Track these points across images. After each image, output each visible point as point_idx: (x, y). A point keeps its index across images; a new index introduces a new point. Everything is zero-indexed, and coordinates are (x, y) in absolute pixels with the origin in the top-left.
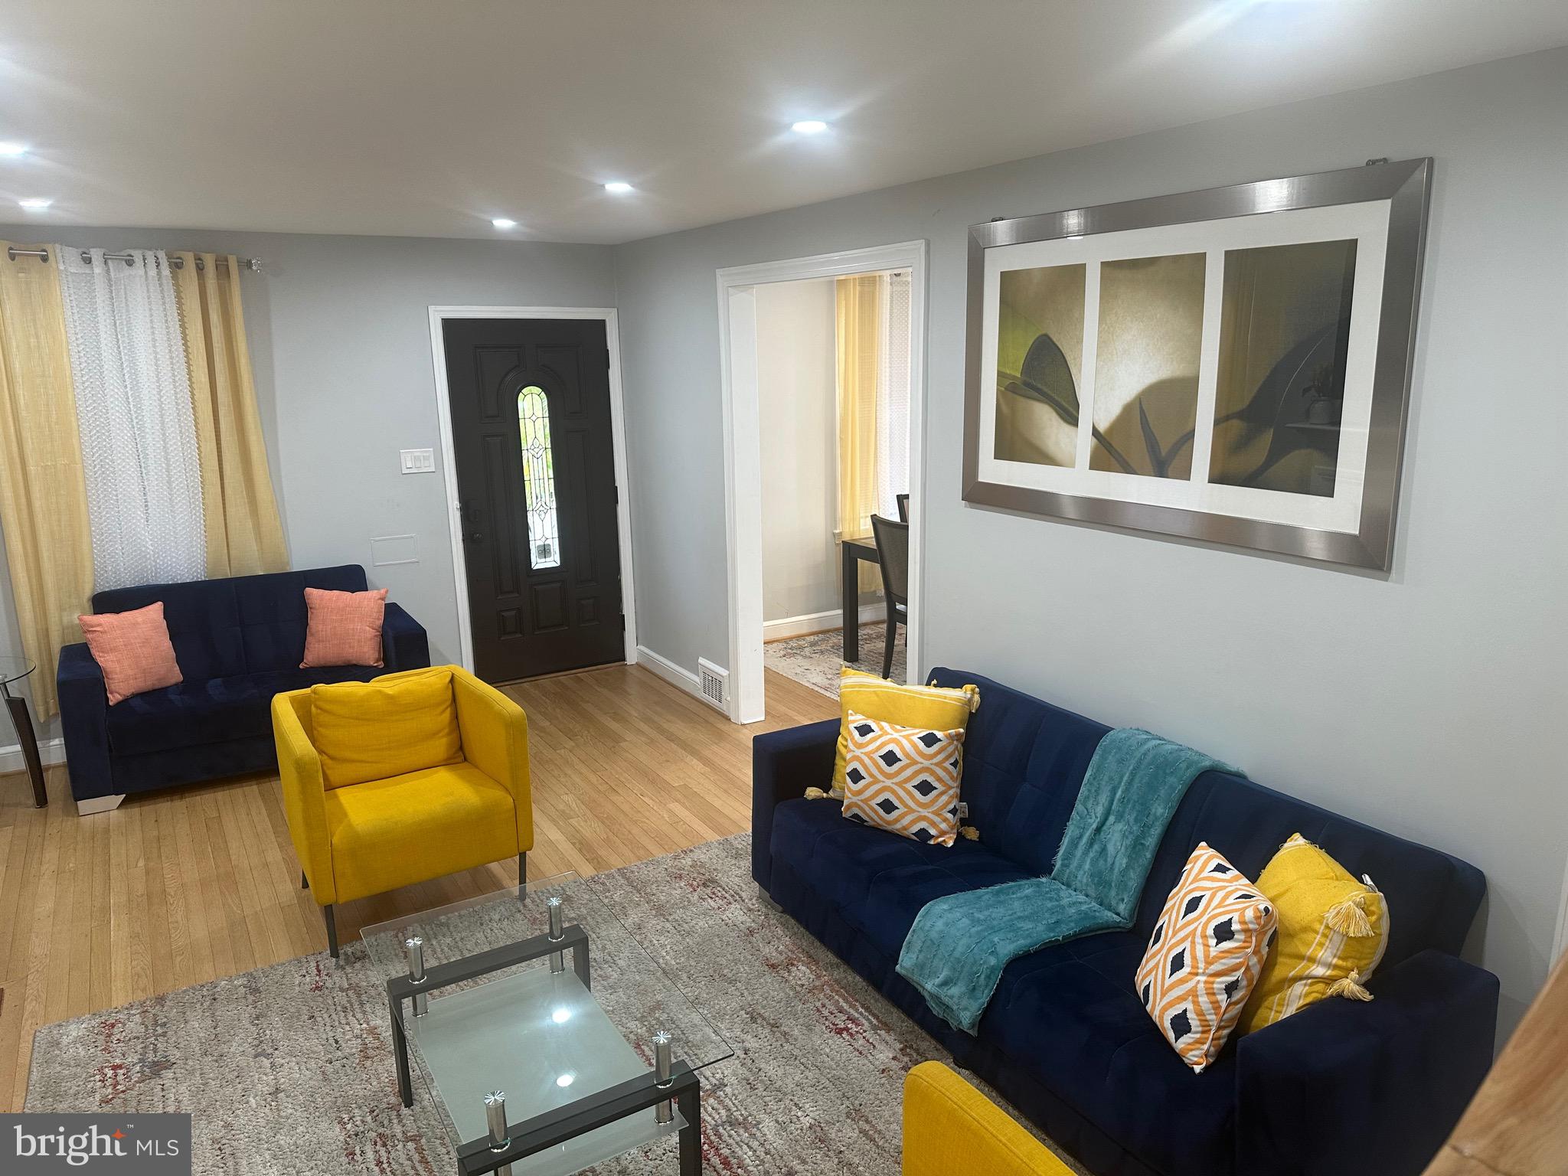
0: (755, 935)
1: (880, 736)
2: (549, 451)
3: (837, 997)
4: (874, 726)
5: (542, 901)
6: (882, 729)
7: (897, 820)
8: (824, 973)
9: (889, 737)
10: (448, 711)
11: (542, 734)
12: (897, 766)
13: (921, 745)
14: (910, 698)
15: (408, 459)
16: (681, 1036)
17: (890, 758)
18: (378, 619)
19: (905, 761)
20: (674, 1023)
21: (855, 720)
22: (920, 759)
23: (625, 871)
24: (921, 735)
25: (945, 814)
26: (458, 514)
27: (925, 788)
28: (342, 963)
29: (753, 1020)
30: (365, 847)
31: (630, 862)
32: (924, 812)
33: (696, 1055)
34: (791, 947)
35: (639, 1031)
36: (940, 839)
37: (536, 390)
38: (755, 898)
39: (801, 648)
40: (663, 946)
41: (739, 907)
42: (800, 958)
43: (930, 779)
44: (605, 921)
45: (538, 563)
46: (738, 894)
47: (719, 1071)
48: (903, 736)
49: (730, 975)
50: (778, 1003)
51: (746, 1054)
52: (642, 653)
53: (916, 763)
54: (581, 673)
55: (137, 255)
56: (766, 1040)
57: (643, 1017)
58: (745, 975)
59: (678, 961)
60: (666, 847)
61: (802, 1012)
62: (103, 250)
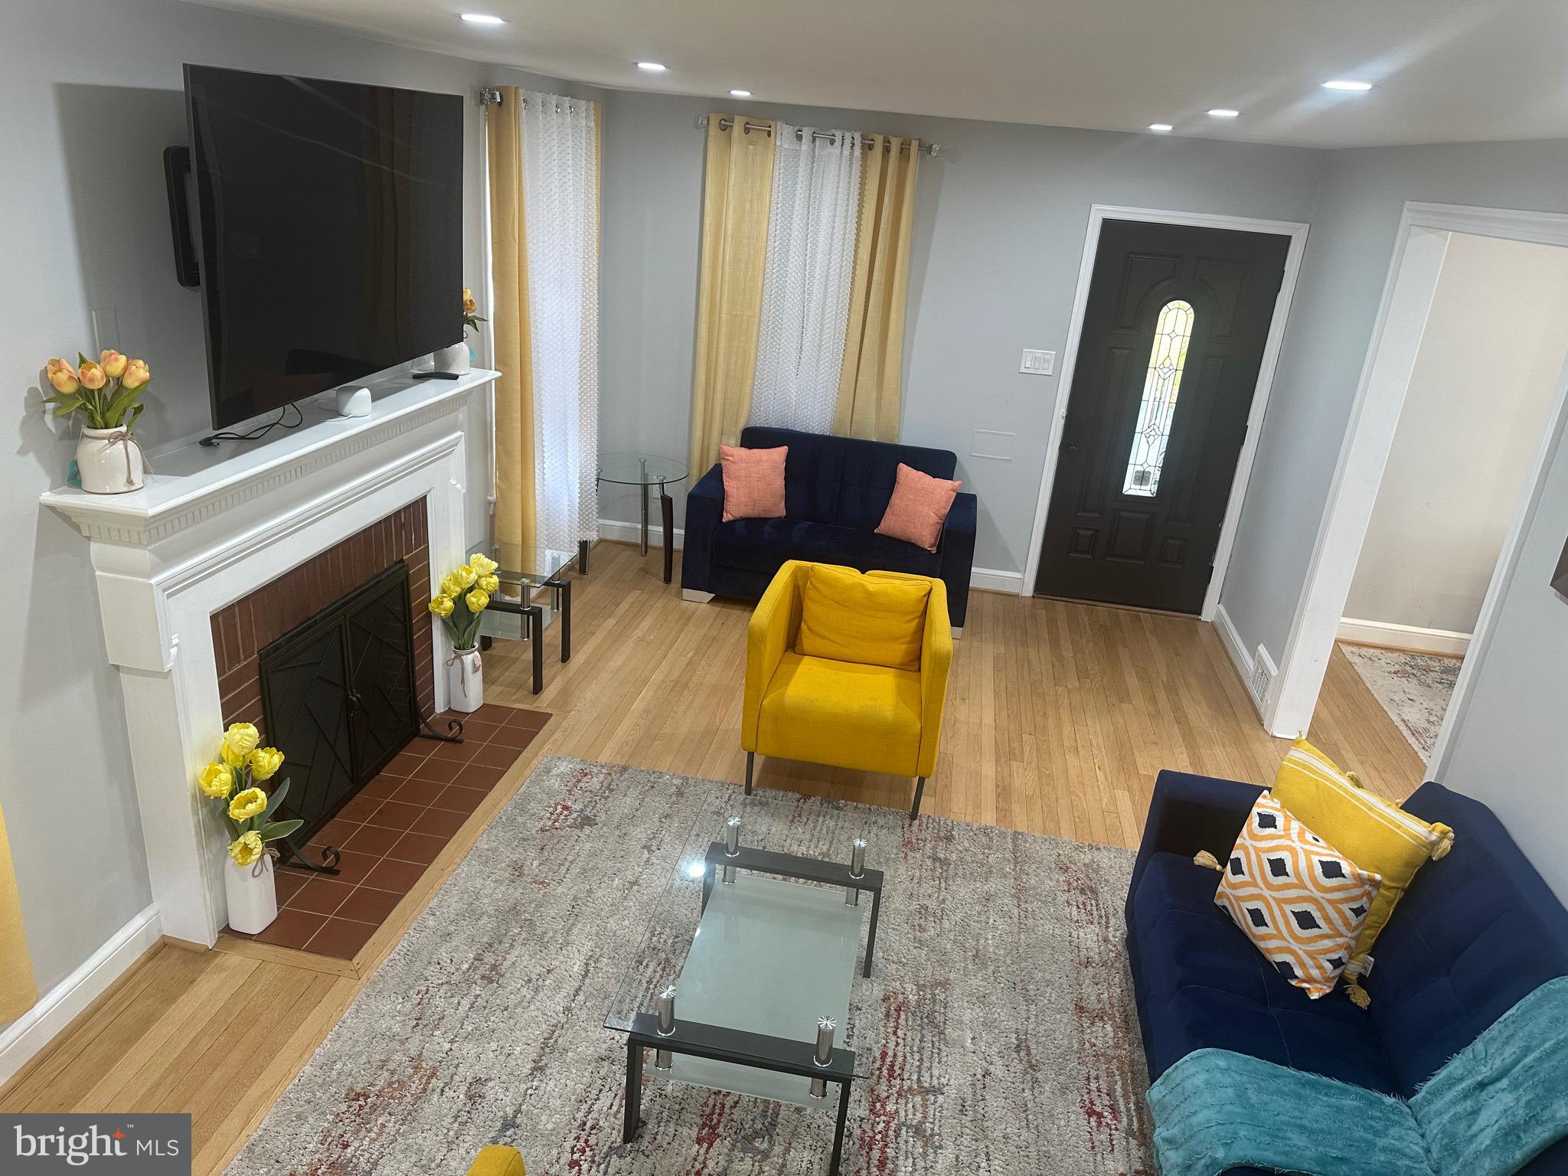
0: (1089, 968)
1: (1280, 837)
2: (1180, 374)
3: (1118, 1078)
4: (1280, 822)
5: (928, 828)
6: (1287, 829)
7: (1263, 938)
8: (1127, 1046)
9: (1289, 843)
10: (915, 622)
11: (1056, 664)
12: (1282, 880)
13: (1319, 870)
14: (1354, 807)
15: (1029, 358)
16: (941, 1024)
17: (1278, 867)
18: (945, 508)
19: (1292, 879)
20: (945, 1008)
21: (1265, 804)
22: (1310, 885)
23: (1020, 837)
24: (1325, 859)
25: (1321, 961)
26: (1062, 422)
27: (1305, 920)
28: (748, 801)
29: (1018, 1047)
30: (786, 717)
31: (1033, 830)
32: (1295, 946)
33: (939, 1049)
34: (1115, 1001)
35: (911, 996)
36: (1305, 985)
37: (1185, 305)
38: (1122, 931)
39: (1427, 670)
40: (995, 928)
41: (1097, 931)
42: (1115, 1017)
43: (1316, 914)
44: (964, 876)
45: (1130, 488)
46: (1107, 918)
47: (947, 1076)
48: (1305, 851)
49: (1032, 993)
50: (1055, 1047)
51: (984, 1076)
52: (1219, 614)
53: (1303, 887)
54: (1144, 614)
55: (838, 134)
56: (1013, 1075)
57: (924, 985)
58: (1046, 1002)
59: (997, 951)
60: (1079, 832)
61: (1071, 1070)
62: (814, 129)
